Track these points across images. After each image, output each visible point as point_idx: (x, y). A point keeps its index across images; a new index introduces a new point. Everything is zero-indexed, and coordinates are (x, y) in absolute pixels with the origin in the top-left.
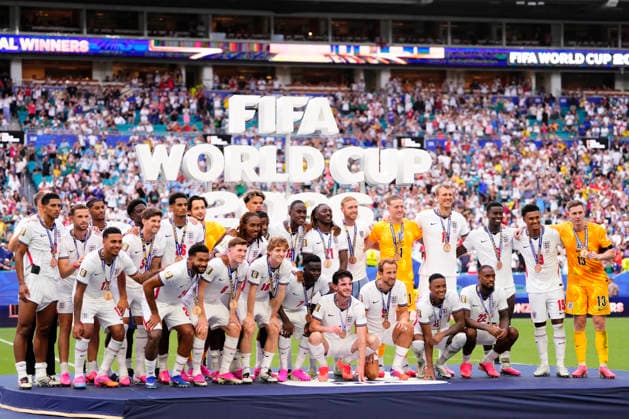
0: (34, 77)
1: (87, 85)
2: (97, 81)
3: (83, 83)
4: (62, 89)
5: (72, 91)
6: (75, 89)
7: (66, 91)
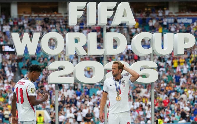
0: (25, 13)
1: (55, 16)
2: (61, 14)
3: (53, 15)
4: (41, 19)
5: (46, 20)
6: (48, 19)
7: (43, 21)
